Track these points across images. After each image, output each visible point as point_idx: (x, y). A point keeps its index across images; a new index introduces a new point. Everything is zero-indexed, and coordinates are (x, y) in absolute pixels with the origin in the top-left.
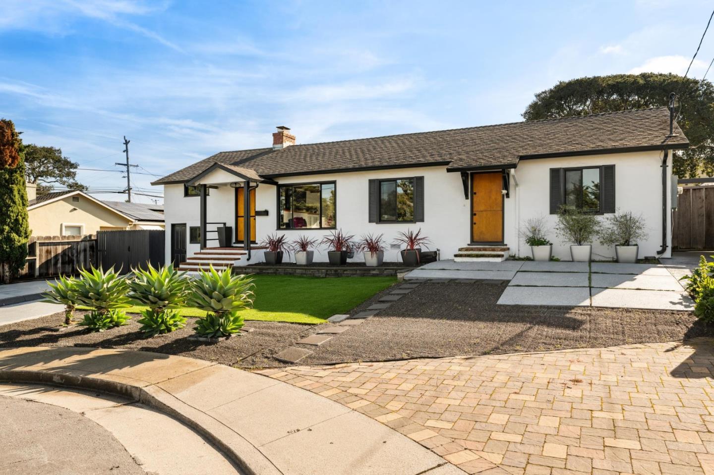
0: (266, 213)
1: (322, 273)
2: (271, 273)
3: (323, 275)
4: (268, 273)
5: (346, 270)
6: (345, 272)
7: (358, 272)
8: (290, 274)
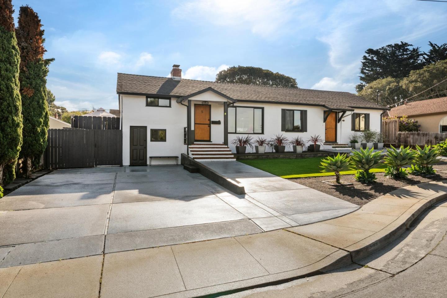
0: (218, 123)
1: (294, 156)
2: (265, 158)
3: (295, 158)
4: (263, 158)
5: (306, 154)
6: (306, 156)
7: (312, 155)
8: (276, 158)
